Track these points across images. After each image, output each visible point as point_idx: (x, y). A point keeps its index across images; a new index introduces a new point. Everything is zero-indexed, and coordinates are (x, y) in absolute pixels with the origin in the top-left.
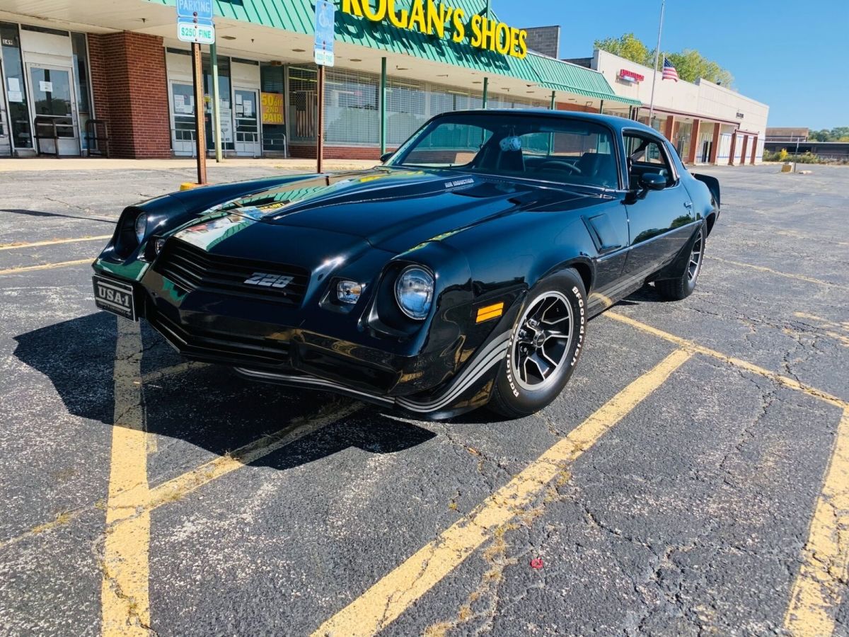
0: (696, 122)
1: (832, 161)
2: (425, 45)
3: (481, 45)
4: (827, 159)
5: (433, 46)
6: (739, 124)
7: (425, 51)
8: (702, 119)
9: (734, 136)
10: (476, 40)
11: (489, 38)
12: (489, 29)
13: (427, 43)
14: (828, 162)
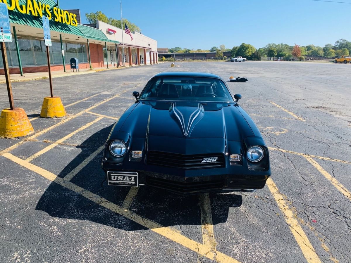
0: (138, 49)
1: (179, 60)
2: (34, 21)
3: (59, 21)
4: (177, 60)
5: (37, 21)
6: (151, 49)
7: (34, 24)
8: (140, 48)
9: (150, 53)
10: (57, 19)
11: (62, 18)
12: (61, 14)
13: (34, 20)
14: (178, 61)
